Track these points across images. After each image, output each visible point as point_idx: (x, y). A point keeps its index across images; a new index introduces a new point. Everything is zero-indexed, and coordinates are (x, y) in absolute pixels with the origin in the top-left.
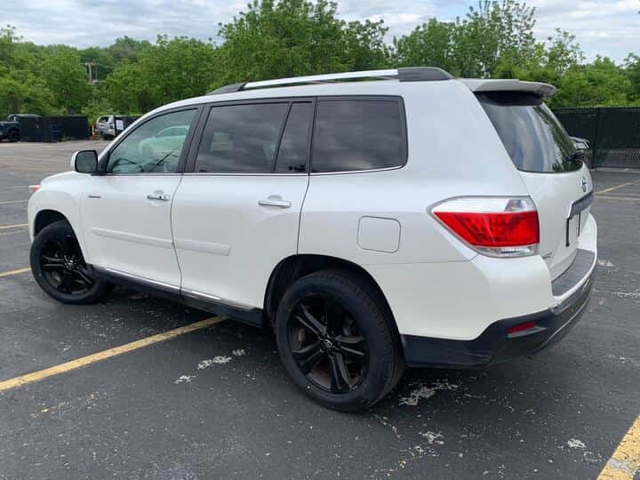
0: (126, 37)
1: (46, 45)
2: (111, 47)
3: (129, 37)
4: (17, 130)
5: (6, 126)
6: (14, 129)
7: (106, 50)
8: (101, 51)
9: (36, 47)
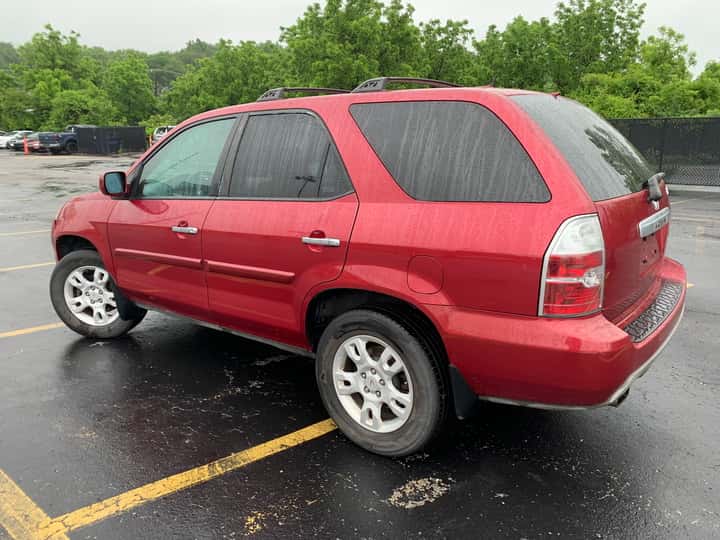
0: (198, 40)
1: (115, 50)
2: (182, 51)
3: (202, 40)
4: (75, 141)
5: (64, 136)
6: (70, 140)
7: (176, 54)
8: (171, 56)
9: (106, 53)
